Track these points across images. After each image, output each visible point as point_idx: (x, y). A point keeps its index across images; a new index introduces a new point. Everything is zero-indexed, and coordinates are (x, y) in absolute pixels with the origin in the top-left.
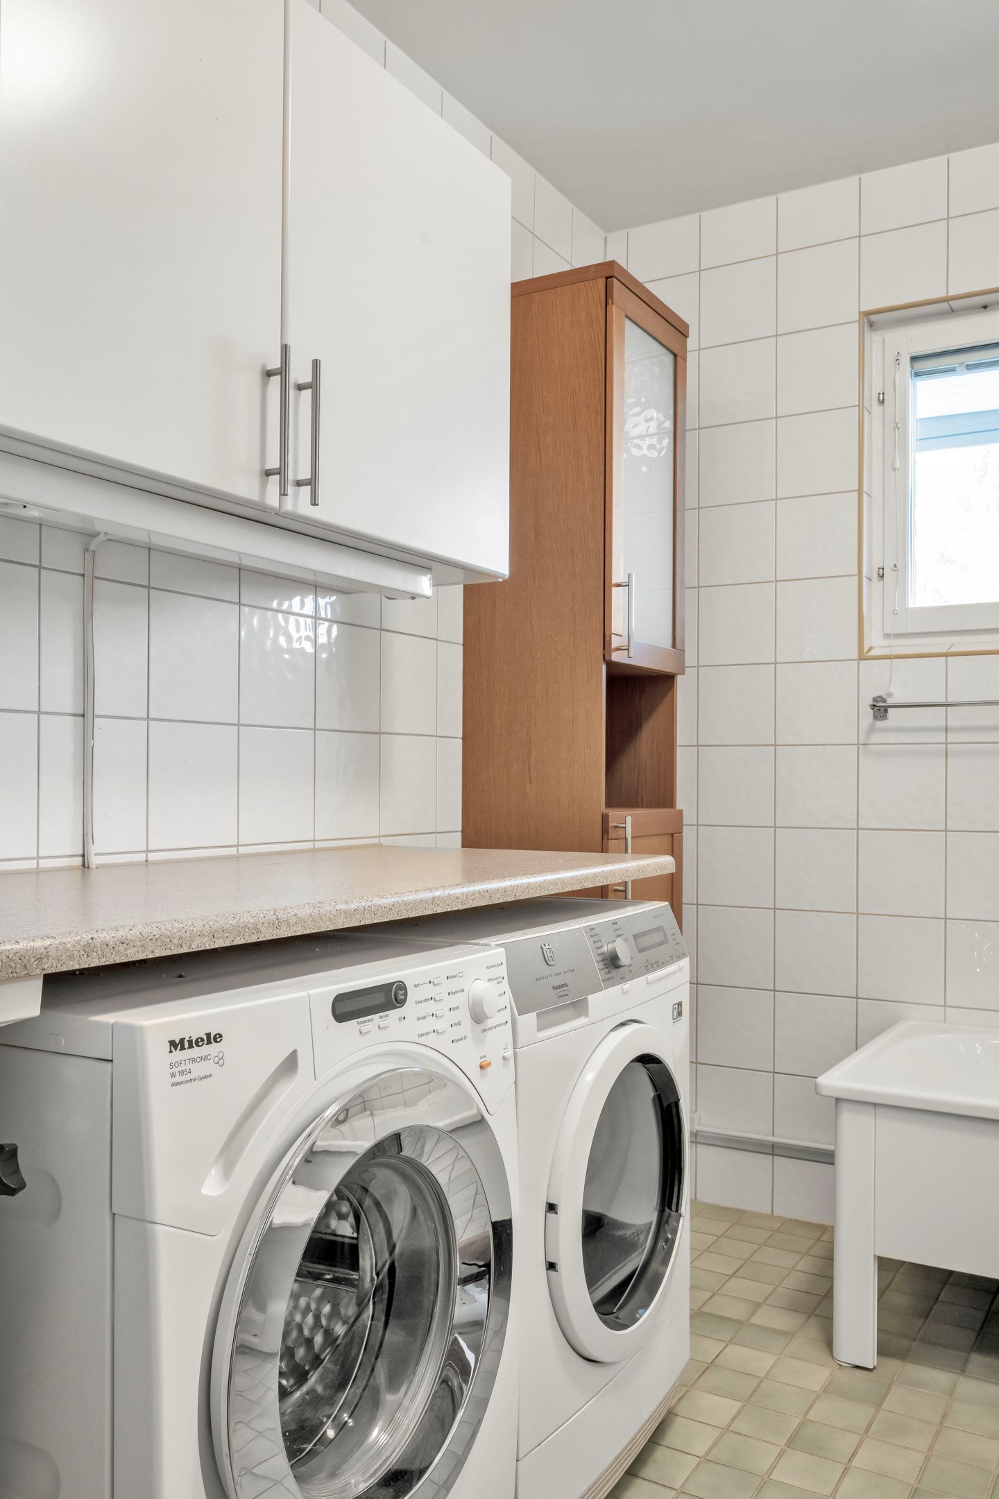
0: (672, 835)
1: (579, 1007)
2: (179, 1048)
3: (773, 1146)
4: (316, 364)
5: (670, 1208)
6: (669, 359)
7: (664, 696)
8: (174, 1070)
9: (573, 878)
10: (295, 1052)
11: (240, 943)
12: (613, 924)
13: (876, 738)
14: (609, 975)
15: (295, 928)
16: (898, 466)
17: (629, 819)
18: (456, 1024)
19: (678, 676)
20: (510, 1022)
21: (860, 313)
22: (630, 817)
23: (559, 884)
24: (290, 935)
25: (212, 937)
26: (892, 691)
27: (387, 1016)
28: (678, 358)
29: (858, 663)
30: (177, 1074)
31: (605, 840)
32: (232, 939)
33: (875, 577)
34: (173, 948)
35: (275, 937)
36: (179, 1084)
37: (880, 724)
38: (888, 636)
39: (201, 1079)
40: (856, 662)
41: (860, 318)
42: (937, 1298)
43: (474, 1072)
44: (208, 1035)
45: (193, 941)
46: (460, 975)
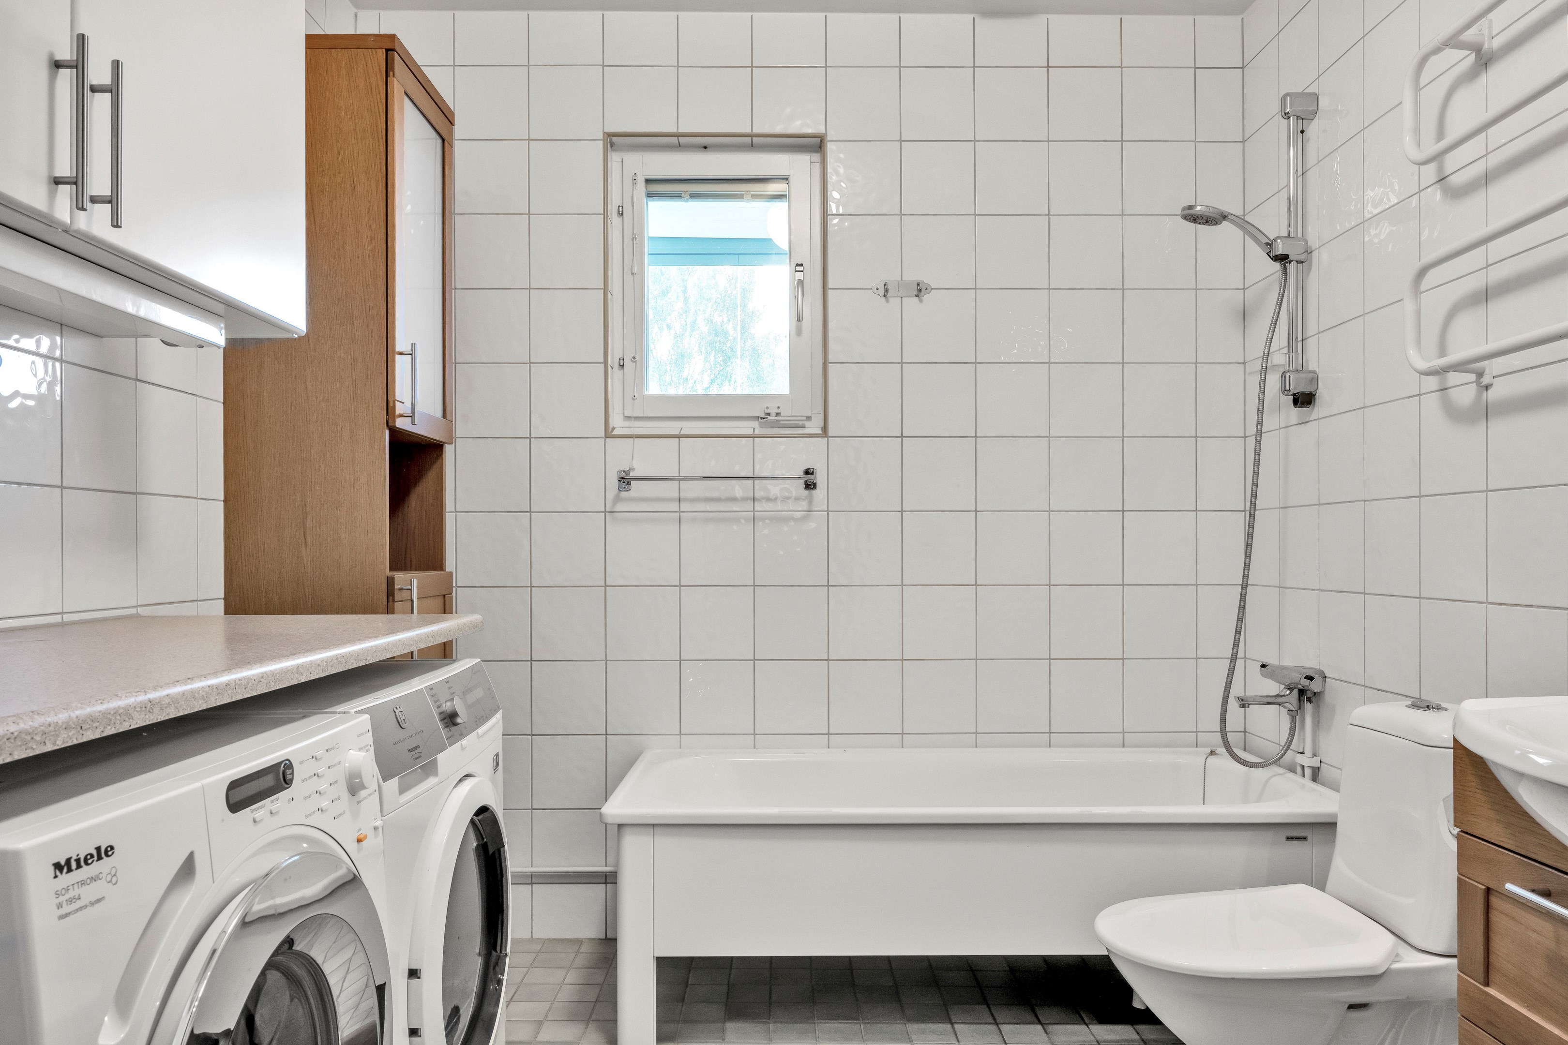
0: (444, 596)
1: (430, 769)
2: (65, 870)
3: (532, 876)
4: (116, 65)
5: (496, 951)
6: (439, 141)
7: (432, 464)
8: (62, 899)
9: (410, 639)
10: (191, 856)
11: (111, 733)
12: (447, 682)
13: (620, 507)
14: (451, 733)
15: (168, 710)
16: (635, 272)
17: (415, 581)
18: (336, 799)
19: (446, 445)
20: (377, 791)
21: (604, 133)
22: (415, 580)
23: (400, 646)
24: (163, 719)
25: (79, 729)
26: (635, 466)
27: (277, 799)
28: (445, 142)
29: (605, 440)
30: (65, 904)
31: (390, 603)
32: (102, 729)
33: (616, 366)
34: (34, 747)
35: (148, 723)
36: (66, 915)
37: (623, 494)
38: (628, 418)
39: (92, 904)
40: (603, 439)
41: (604, 138)
42: (687, 982)
43: (351, 847)
44: (98, 849)
45: (57, 736)
46: (337, 746)
